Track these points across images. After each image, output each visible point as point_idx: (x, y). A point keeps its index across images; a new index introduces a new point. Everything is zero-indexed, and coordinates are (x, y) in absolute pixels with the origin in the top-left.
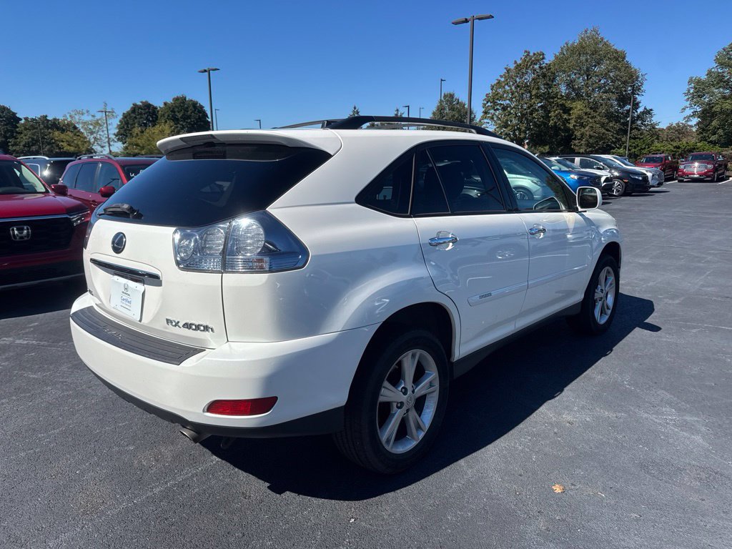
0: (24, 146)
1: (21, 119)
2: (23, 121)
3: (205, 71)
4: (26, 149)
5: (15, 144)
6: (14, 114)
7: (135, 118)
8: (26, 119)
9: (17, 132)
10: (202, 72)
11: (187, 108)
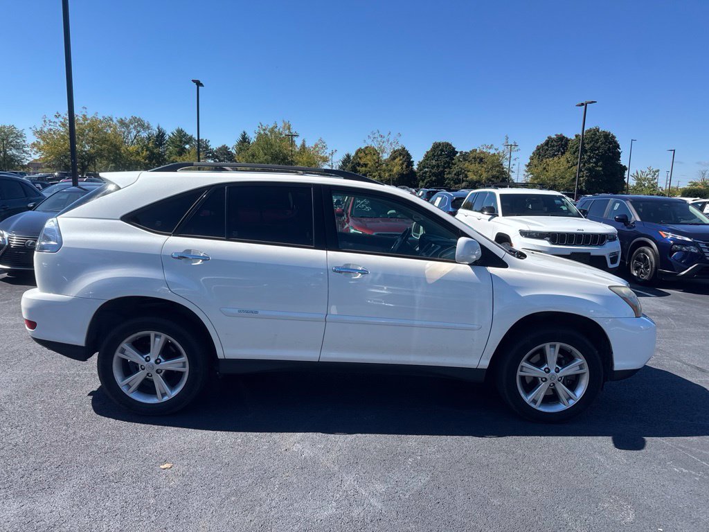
0: (455, 174)
1: (457, 152)
2: (458, 155)
3: (583, 104)
4: (456, 177)
5: (449, 173)
6: (454, 149)
7: (547, 150)
8: (461, 152)
9: (452, 164)
10: (580, 106)
11: (598, 139)
